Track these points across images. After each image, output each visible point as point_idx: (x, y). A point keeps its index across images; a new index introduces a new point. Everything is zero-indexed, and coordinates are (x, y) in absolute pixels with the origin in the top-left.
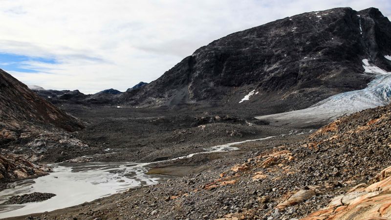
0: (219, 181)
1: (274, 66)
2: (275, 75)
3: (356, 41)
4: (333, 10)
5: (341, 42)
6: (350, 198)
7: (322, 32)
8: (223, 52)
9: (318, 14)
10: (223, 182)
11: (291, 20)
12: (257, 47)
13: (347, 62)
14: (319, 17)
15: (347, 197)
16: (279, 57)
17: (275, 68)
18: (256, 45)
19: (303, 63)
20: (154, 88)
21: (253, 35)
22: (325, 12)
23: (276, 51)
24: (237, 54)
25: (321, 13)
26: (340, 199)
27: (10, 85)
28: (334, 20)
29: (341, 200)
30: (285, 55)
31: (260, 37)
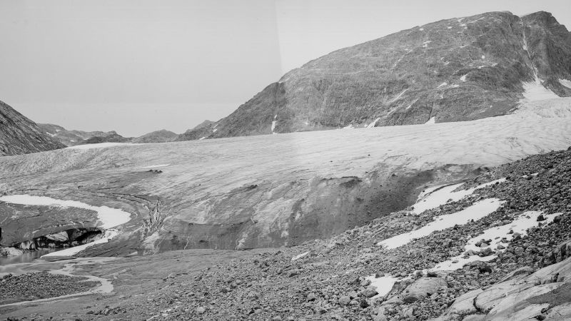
0: (305, 263)
1: (398, 97)
2: (398, 110)
3: (517, 61)
4: (484, 15)
5: (496, 61)
6: (493, 297)
7: (468, 48)
8: (323, 77)
9: (462, 21)
10: (311, 264)
11: (421, 29)
12: (373, 70)
13: (503, 91)
14: (463, 25)
15: (487, 293)
16: (404, 84)
17: (398, 100)
18: (370, 66)
19: (440, 92)
20: (223, 129)
21: (367, 52)
22: (472, 18)
23: (400, 75)
24: (344, 81)
25: (465, 20)
26: (472, 299)
27: (9, 122)
28: (486, 30)
29: (475, 300)
30: (414, 82)
31: (376, 55)
